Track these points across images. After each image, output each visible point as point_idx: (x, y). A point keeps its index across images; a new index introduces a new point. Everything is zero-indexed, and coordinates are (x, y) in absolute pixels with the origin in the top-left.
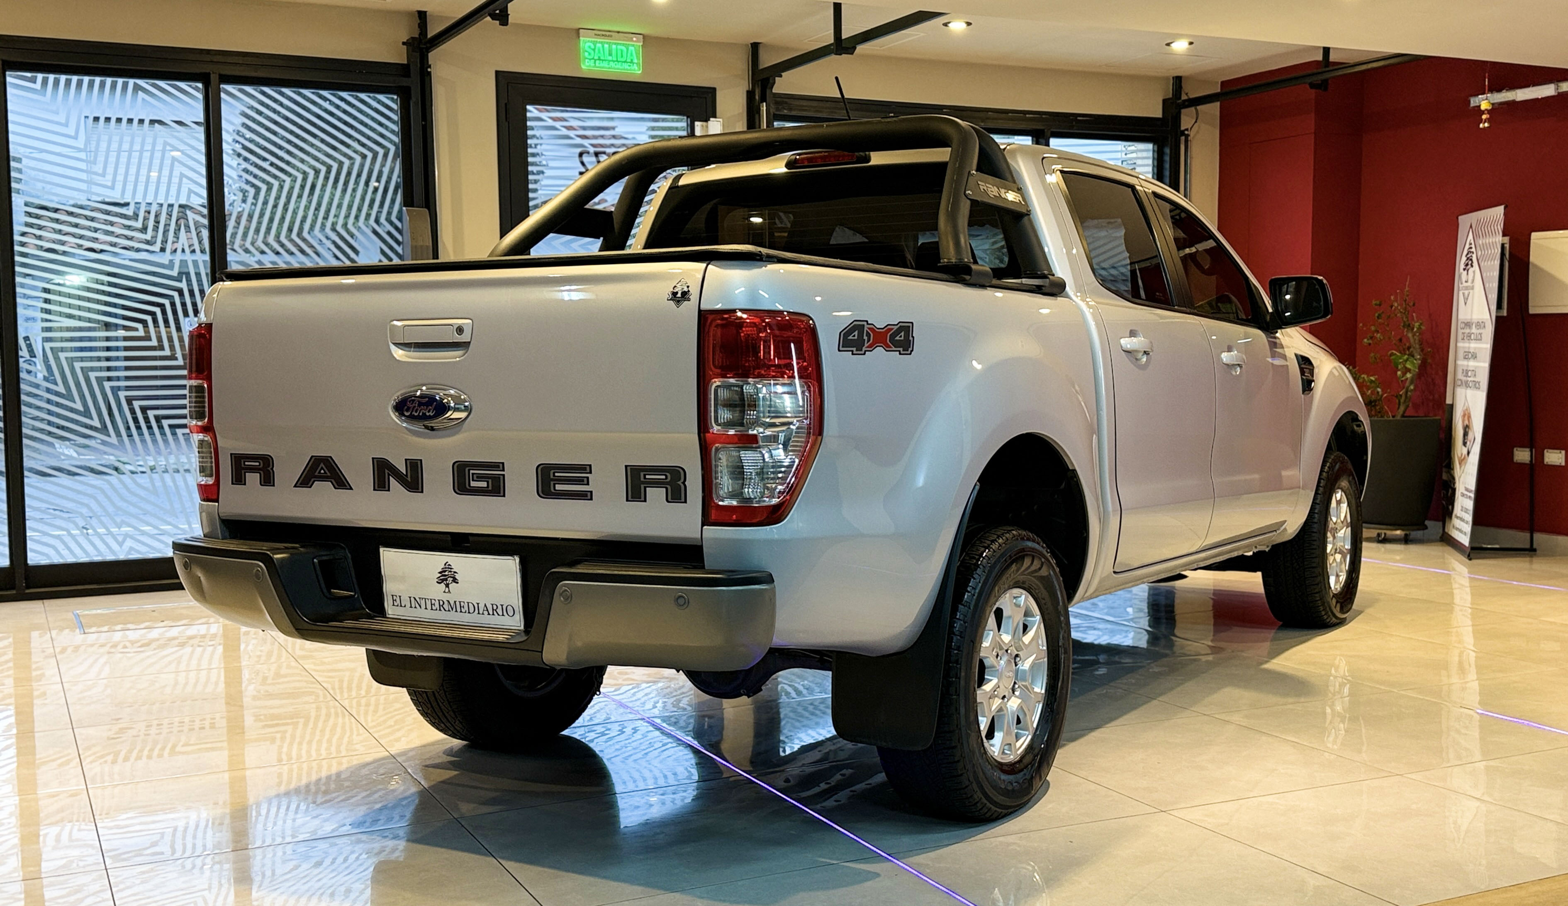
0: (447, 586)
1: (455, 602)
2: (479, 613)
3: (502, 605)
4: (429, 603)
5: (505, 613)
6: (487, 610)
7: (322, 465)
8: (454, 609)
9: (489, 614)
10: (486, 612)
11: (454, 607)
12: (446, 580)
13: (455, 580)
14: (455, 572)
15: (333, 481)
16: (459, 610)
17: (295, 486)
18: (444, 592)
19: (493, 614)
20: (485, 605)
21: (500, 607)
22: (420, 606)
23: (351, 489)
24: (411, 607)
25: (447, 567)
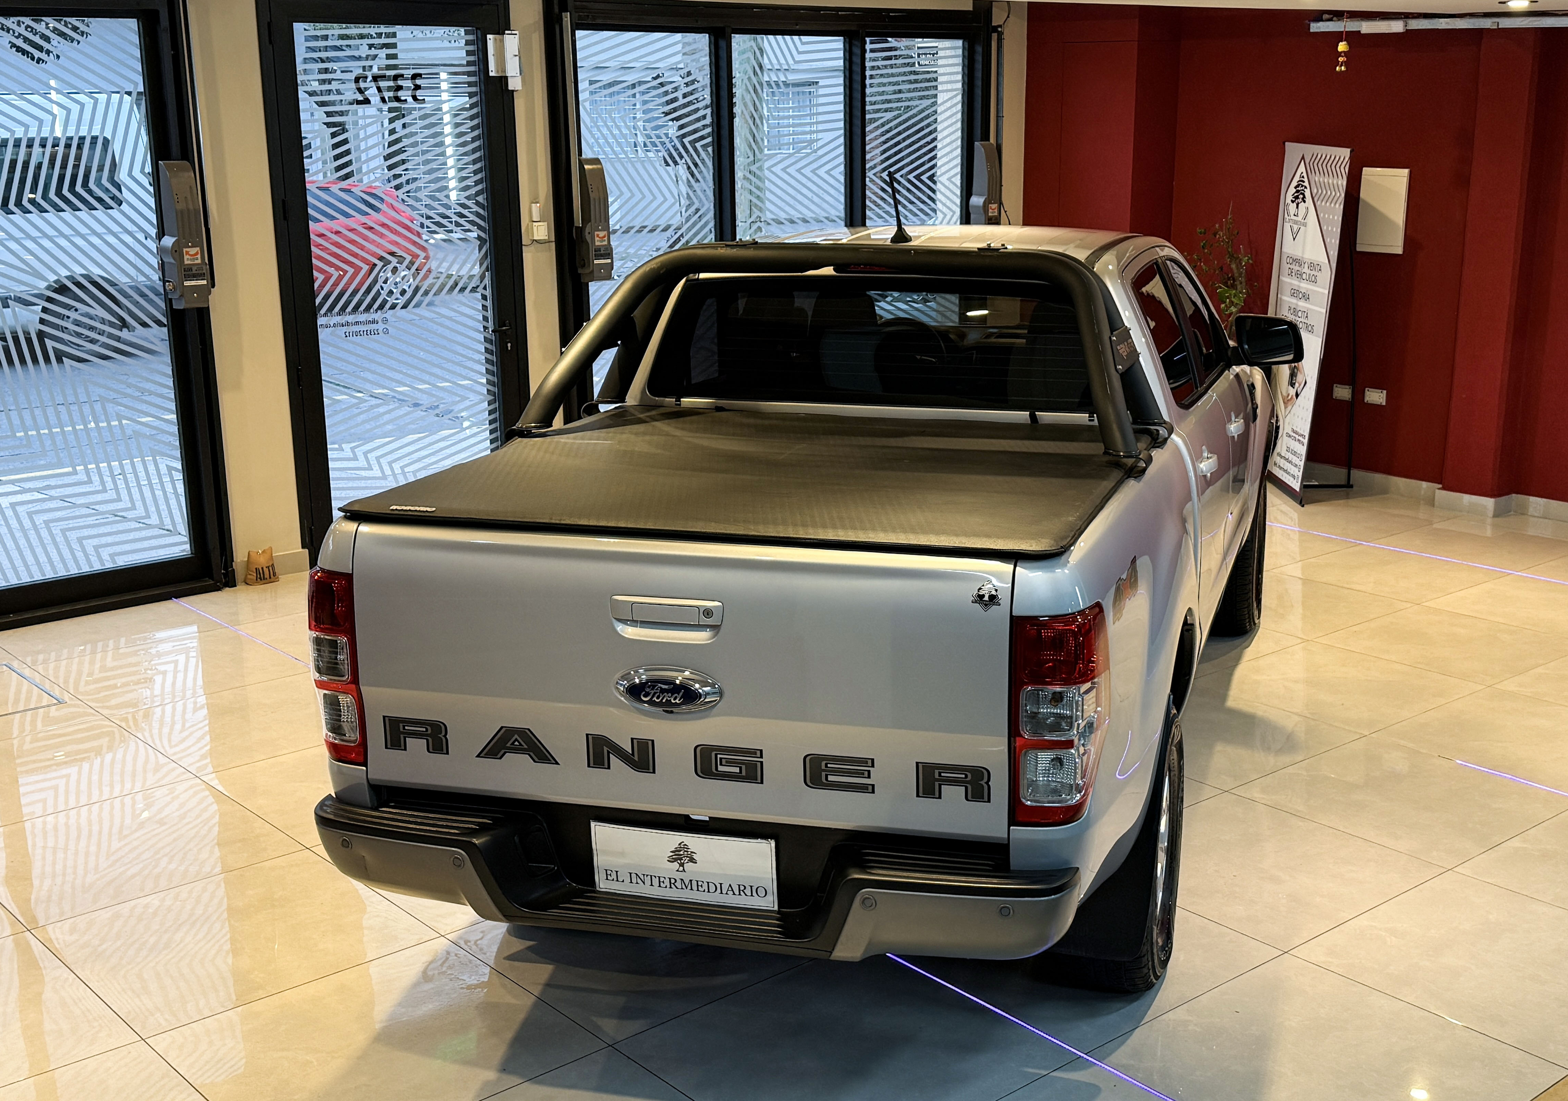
0: (682, 865)
1: (691, 881)
2: (721, 893)
3: (751, 887)
4: (656, 882)
5: (754, 893)
6: (732, 890)
7: (516, 736)
8: (689, 887)
9: (734, 894)
10: (730, 893)
11: (689, 885)
12: (681, 859)
13: (692, 860)
14: (692, 852)
15: (531, 754)
16: (695, 888)
17: (477, 757)
18: (678, 871)
19: (740, 894)
20: (730, 885)
21: (748, 888)
22: (644, 883)
23: (557, 763)
24: (631, 882)
25: (683, 847)
